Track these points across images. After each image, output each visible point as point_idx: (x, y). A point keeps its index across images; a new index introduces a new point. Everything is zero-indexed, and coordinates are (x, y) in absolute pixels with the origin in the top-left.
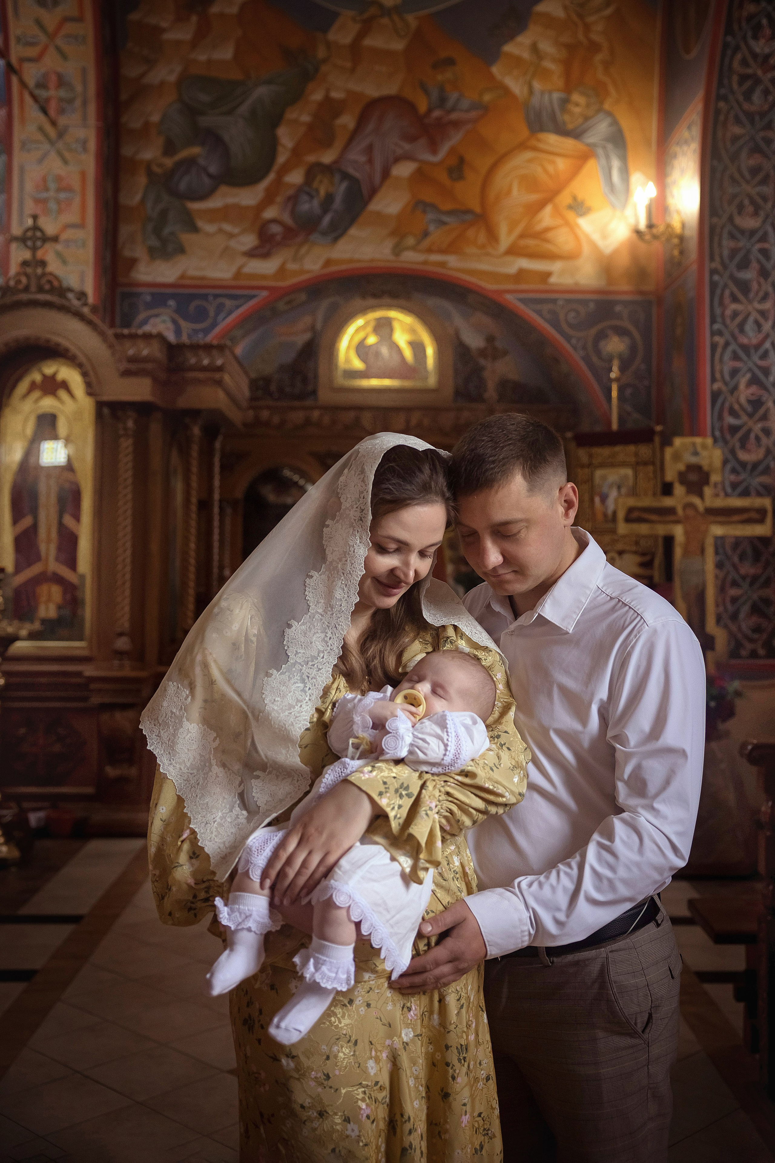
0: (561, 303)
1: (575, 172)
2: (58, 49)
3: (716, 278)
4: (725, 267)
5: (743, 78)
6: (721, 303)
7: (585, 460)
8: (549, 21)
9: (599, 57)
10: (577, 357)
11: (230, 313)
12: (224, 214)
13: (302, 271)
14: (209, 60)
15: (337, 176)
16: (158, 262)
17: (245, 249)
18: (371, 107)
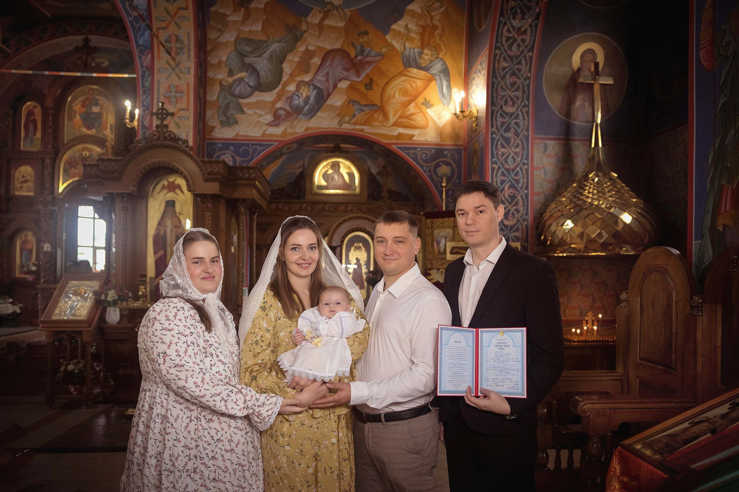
0: (418, 149)
1: (426, 87)
2: (176, 24)
3: (494, 136)
4: (498, 131)
5: (508, 39)
6: (496, 148)
7: (429, 225)
8: (414, 14)
9: (437, 32)
10: (426, 176)
11: (260, 153)
12: (257, 105)
13: (294, 133)
14: (250, 31)
15: (312, 87)
16: (225, 128)
17: (267, 122)
18: (328, 55)
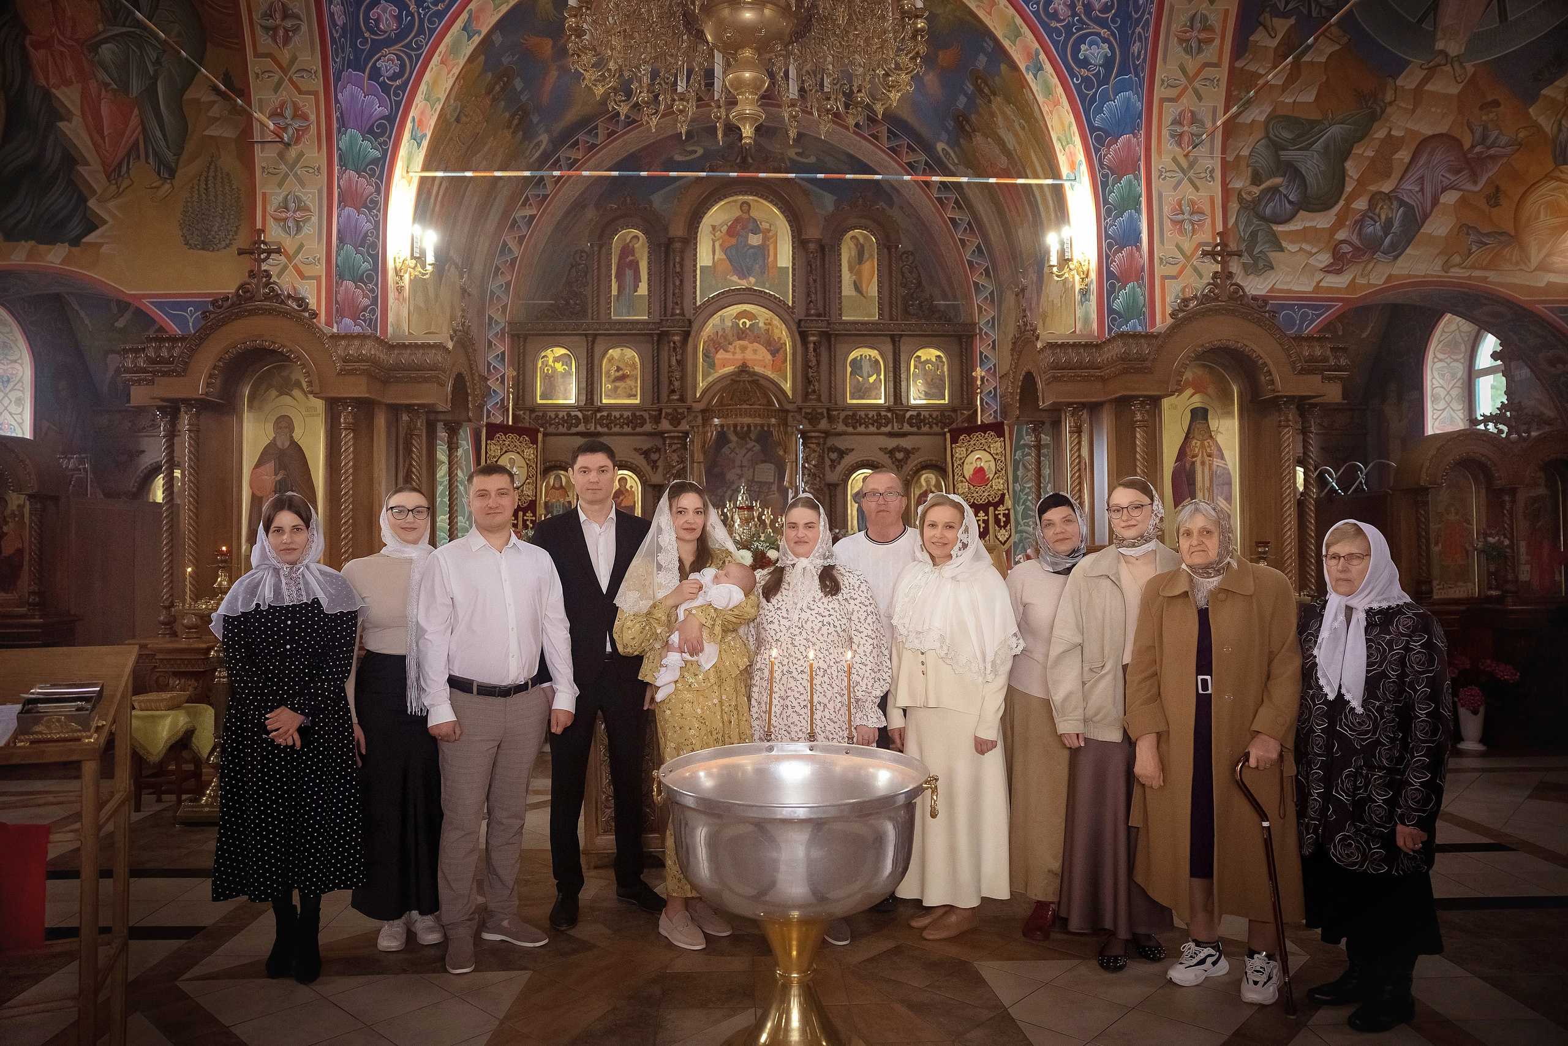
2: (1196, 91)
11: (1313, 321)
12: (1303, 235)
13: (1370, 285)
14: (1294, 101)
15: (1395, 203)
16: (1251, 277)
17: (1322, 266)
18: (1425, 143)
